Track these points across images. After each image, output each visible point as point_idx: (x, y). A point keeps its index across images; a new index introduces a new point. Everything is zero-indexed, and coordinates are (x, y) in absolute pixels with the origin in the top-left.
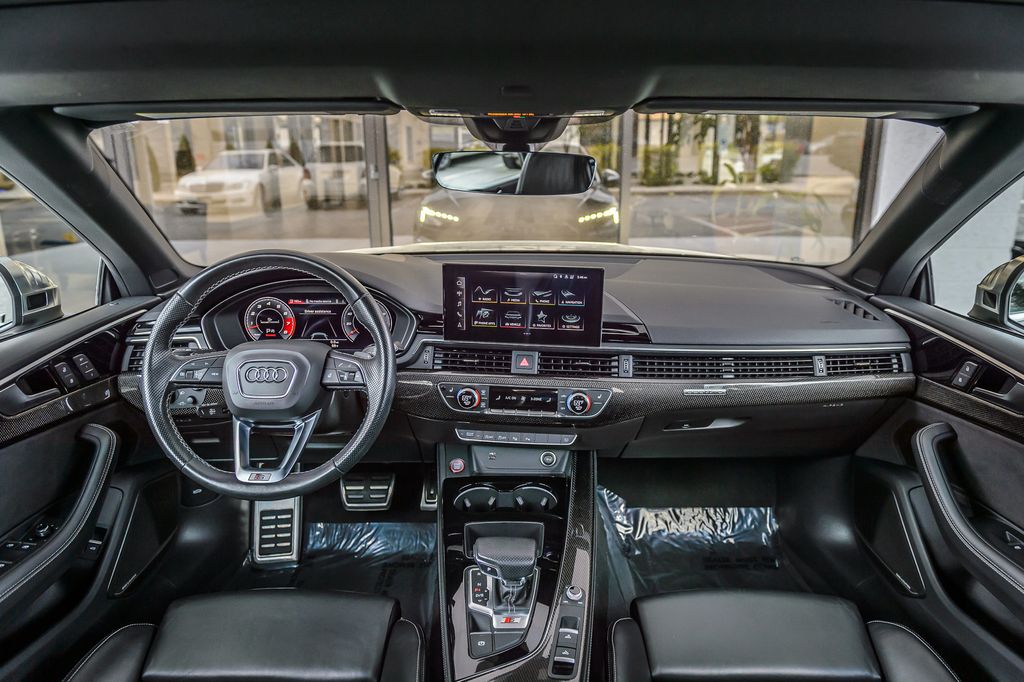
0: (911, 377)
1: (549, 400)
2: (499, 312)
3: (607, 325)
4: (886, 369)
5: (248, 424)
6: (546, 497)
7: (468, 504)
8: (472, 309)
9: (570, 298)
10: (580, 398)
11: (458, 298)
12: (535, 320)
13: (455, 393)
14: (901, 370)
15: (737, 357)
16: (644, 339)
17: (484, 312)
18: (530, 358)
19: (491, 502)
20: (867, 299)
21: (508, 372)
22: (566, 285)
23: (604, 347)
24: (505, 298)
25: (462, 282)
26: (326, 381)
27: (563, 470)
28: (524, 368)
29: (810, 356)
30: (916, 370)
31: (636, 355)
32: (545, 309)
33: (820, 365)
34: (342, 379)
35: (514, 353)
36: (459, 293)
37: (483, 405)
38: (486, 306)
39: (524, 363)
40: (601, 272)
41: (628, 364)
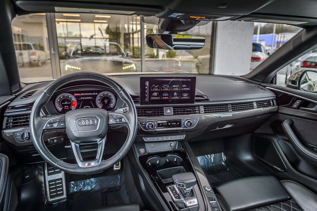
0: (277, 107)
1: (178, 123)
2: (160, 93)
3: (197, 96)
4: (269, 105)
5: (77, 143)
6: (176, 158)
7: (150, 164)
8: (151, 93)
9: (185, 87)
10: (189, 122)
11: (146, 89)
12: (173, 96)
13: (145, 125)
14: (274, 105)
15: (232, 104)
16: (207, 100)
17: (155, 94)
18: (170, 109)
19: (158, 163)
20: (260, 84)
21: (163, 115)
22: (184, 83)
23: (196, 104)
24: (163, 88)
25: (147, 83)
26: (109, 123)
27: (177, 148)
28: (169, 113)
29: (252, 102)
30: (278, 104)
31: (204, 106)
32: (176, 91)
33: (255, 105)
34: (117, 122)
35: (164, 108)
36: (146, 87)
37: (156, 127)
38: (156, 92)
39: (169, 111)
40: (195, 78)
41: (202, 109)
